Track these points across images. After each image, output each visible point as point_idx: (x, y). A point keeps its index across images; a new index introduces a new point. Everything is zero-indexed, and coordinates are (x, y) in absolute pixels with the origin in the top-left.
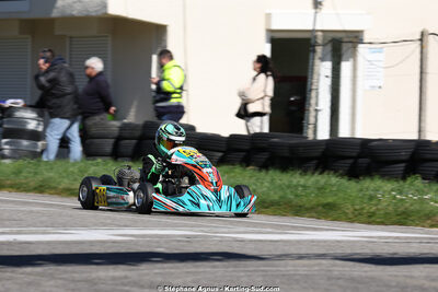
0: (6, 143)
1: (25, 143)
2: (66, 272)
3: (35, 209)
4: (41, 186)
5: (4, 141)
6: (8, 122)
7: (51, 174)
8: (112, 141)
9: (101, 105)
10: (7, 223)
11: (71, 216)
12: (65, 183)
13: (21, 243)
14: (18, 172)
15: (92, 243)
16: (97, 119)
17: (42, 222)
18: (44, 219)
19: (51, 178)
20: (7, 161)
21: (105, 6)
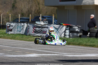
0: (71, 34)
1: (75, 34)
2: (85, 64)
3: (78, 49)
4: (79, 44)
5: (70, 33)
6: (71, 29)
7: (82, 41)
8: (96, 33)
9: (93, 25)
10: (72, 52)
11: (86, 51)
12: (85, 43)
13: (75, 57)
14: (74, 41)
15: (91, 57)
16: (92, 28)
17: (79, 52)
18: (80, 51)
19: (81, 42)
20: (71, 38)
21: (94, 3)
